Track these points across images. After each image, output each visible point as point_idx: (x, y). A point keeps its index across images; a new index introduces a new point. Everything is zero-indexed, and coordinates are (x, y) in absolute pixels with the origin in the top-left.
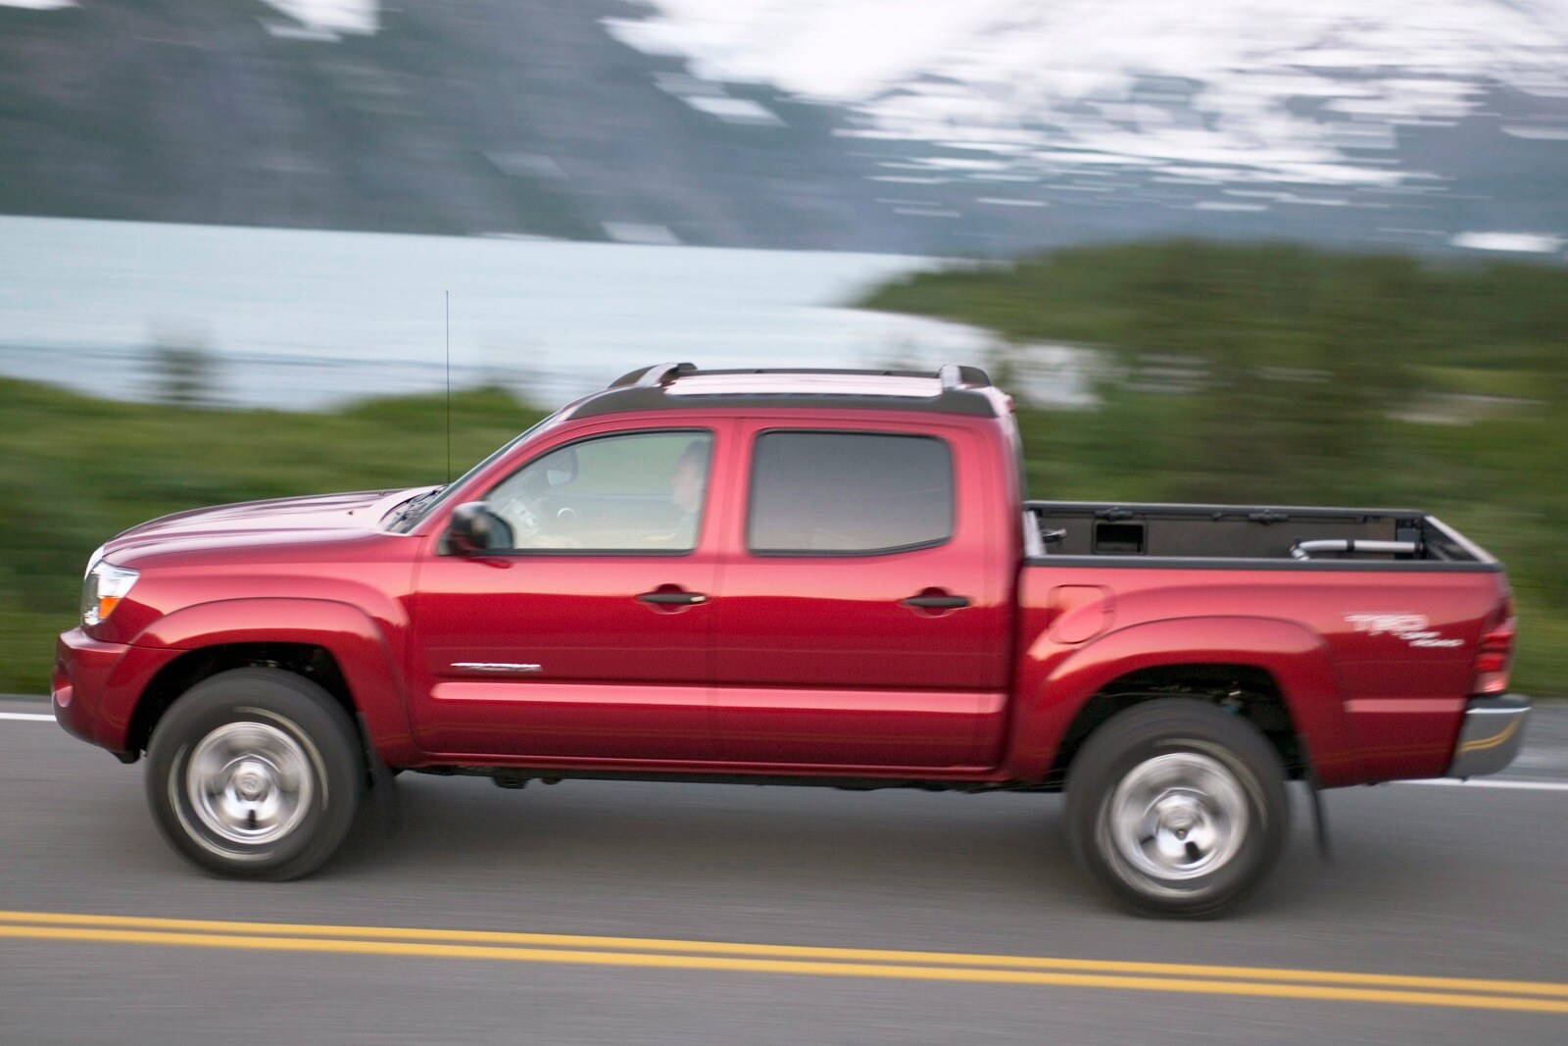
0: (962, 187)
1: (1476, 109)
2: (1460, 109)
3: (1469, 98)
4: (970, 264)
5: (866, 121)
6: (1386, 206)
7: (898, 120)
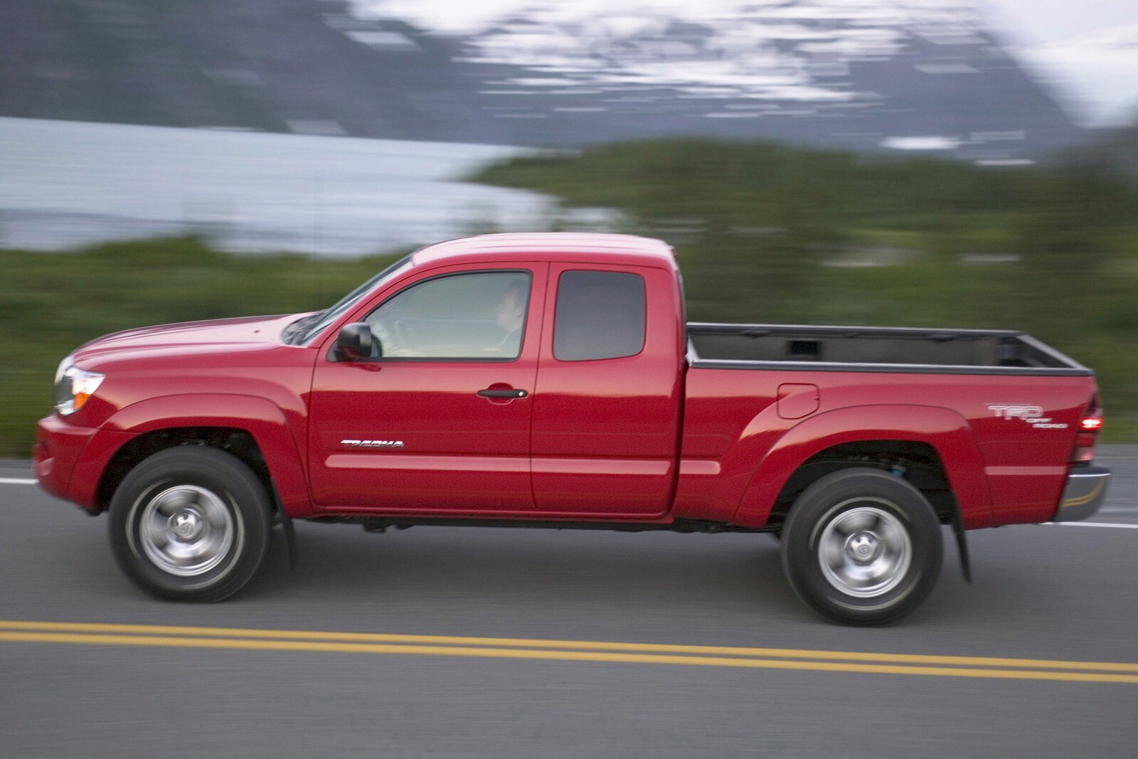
0: (544, 99)
1: (904, 49)
2: (892, 48)
3: (898, 41)
4: (550, 152)
5: (473, 51)
6: (842, 115)
7: (497, 50)
